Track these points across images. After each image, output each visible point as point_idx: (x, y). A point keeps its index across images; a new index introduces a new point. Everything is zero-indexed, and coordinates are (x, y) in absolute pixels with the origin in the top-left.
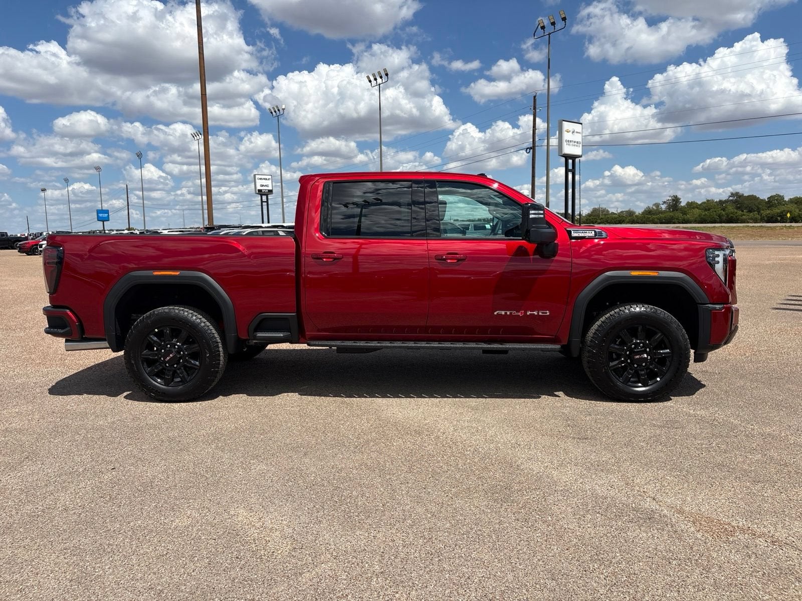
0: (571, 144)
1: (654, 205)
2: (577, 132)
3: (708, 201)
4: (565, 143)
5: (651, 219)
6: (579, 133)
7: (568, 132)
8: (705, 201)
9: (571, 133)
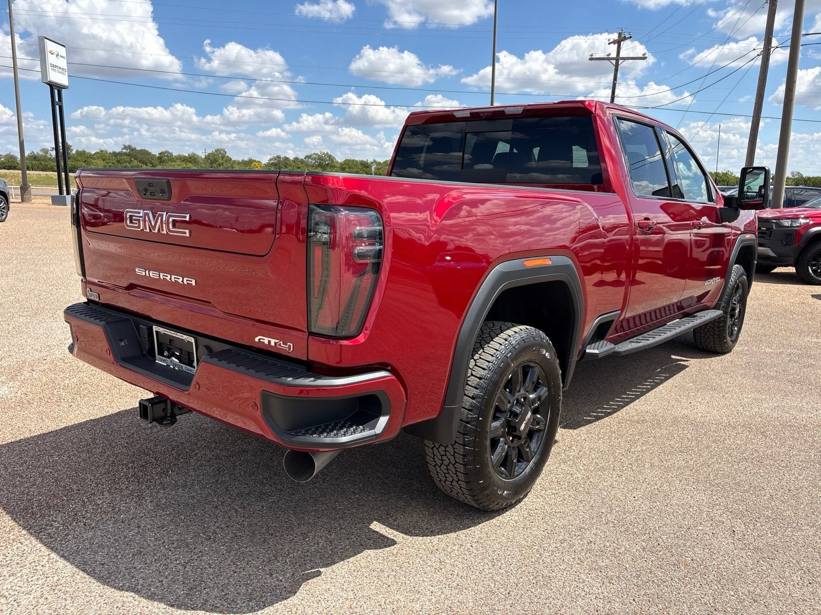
0: (57, 69)
1: (41, 151)
2: (61, 57)
3: (101, 151)
4: (50, 68)
5: (49, 166)
6: (63, 57)
7: (52, 54)
8: (98, 151)
9: (55, 55)
